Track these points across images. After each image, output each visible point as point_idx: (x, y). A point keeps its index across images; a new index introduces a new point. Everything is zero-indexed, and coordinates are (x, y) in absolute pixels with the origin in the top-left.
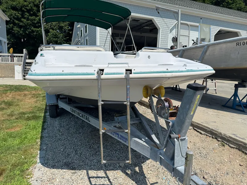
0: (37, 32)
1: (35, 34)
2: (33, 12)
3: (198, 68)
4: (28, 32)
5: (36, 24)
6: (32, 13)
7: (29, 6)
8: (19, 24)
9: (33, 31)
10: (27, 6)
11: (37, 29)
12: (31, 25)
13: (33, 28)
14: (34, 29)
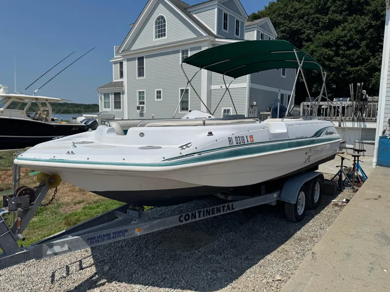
0: (355, 73)
1: (352, 76)
2: (353, 43)
3: (88, 159)
4: (342, 75)
5: (356, 60)
6: (351, 44)
7: (348, 36)
8: (330, 65)
9: (349, 73)
10: (346, 36)
11: (357, 68)
12: (347, 63)
13: (349, 68)
14: (351, 69)
